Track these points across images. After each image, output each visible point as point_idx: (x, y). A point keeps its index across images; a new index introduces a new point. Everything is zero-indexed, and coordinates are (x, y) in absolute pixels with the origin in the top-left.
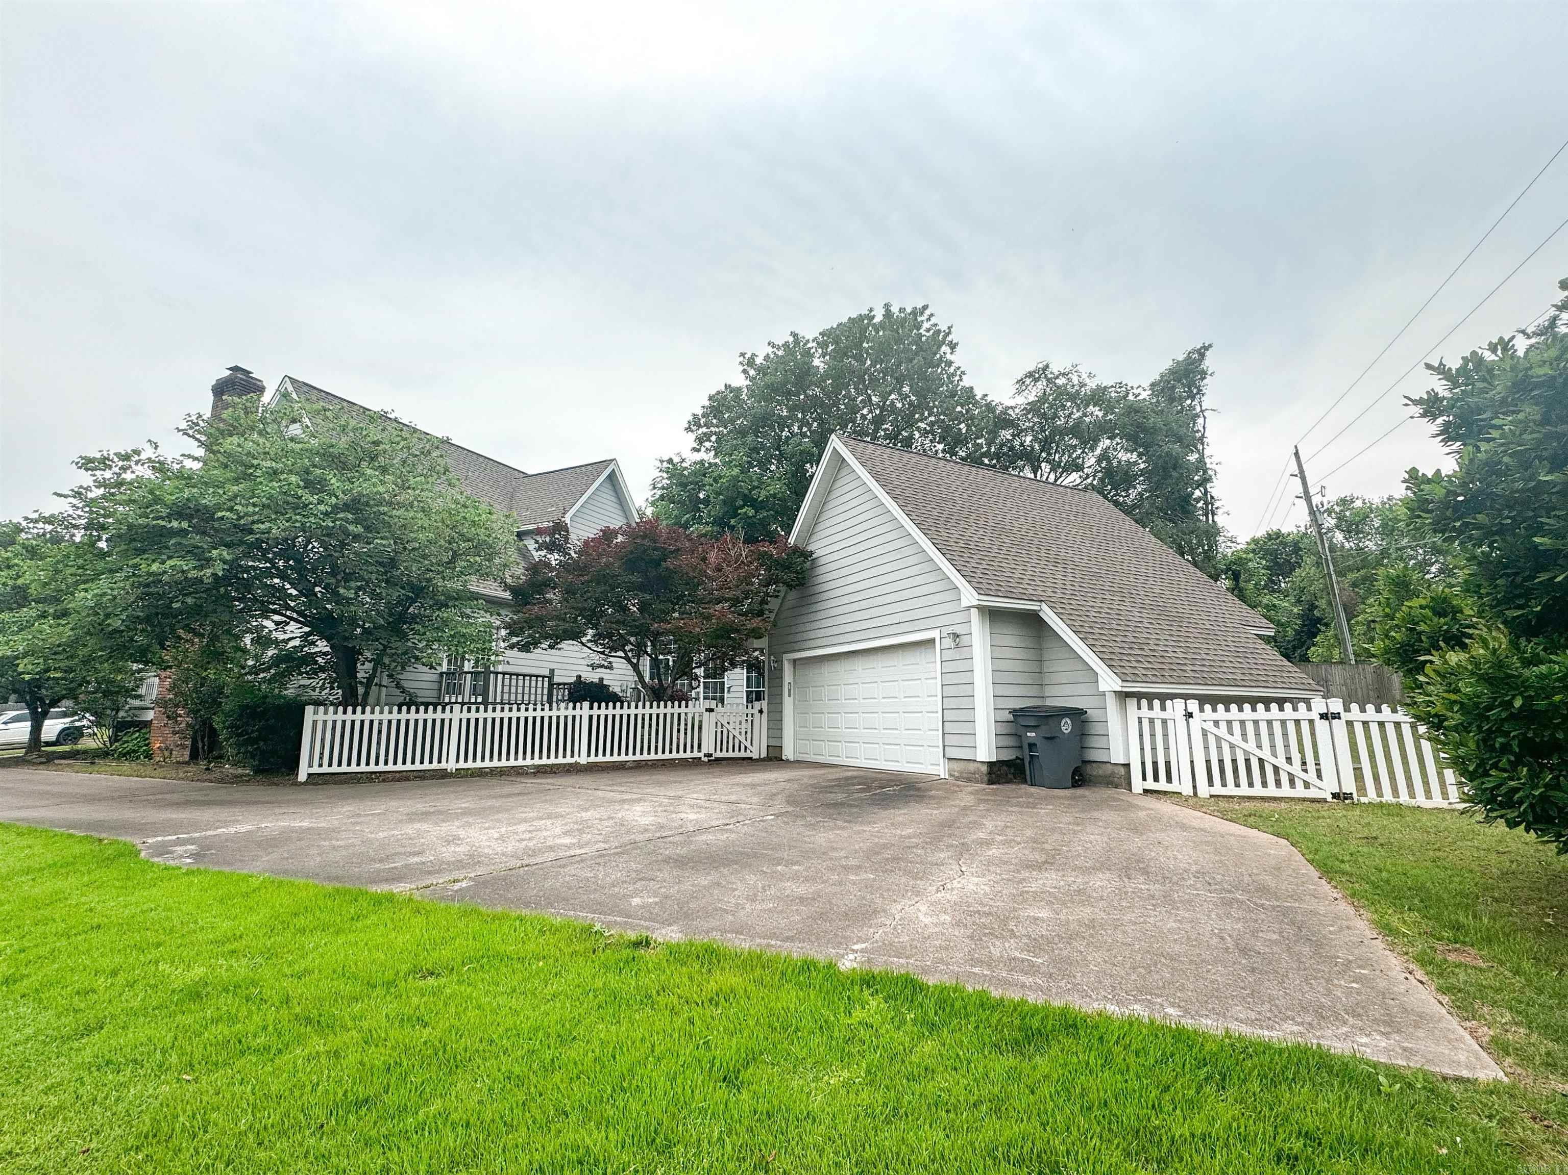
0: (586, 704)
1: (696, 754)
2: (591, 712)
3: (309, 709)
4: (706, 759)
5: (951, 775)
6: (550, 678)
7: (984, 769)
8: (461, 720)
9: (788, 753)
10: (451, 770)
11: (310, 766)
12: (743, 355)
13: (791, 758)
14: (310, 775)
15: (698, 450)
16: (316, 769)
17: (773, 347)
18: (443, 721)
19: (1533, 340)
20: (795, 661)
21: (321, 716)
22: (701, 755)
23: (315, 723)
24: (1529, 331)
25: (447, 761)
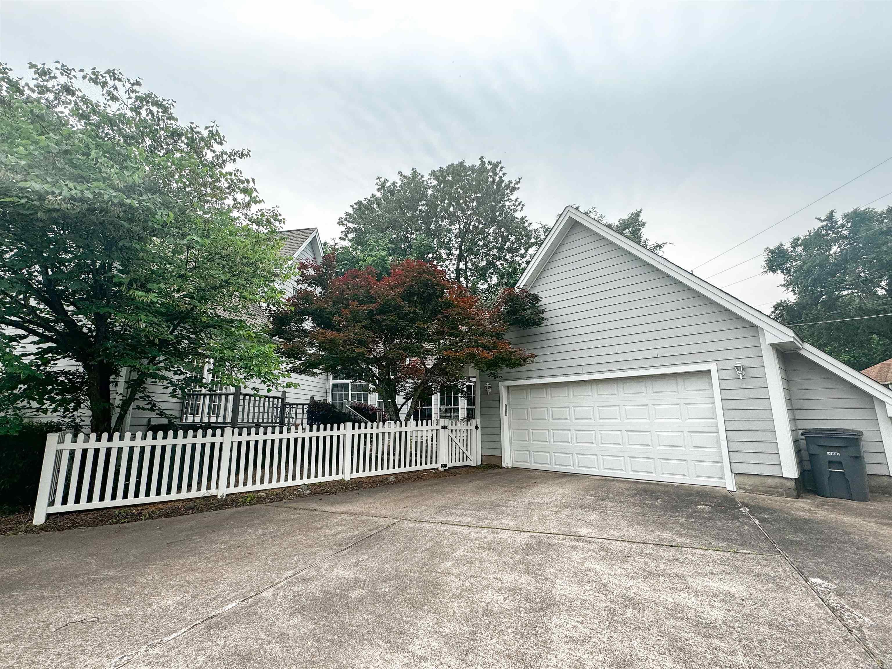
0: (349, 425)
1: (434, 466)
2: (354, 432)
3: (52, 438)
4: (442, 469)
5: (739, 488)
6: (283, 399)
7: (792, 484)
8: (232, 442)
9: (507, 461)
10: (222, 496)
11: (51, 504)
12: (379, 178)
13: (510, 466)
14: (49, 516)
15: (344, 239)
16: (58, 508)
17: (401, 175)
18: (213, 445)
19: (824, 223)
20: (508, 387)
21: (68, 445)
22: (438, 466)
23: (59, 454)
24: (823, 218)
25: (217, 488)
